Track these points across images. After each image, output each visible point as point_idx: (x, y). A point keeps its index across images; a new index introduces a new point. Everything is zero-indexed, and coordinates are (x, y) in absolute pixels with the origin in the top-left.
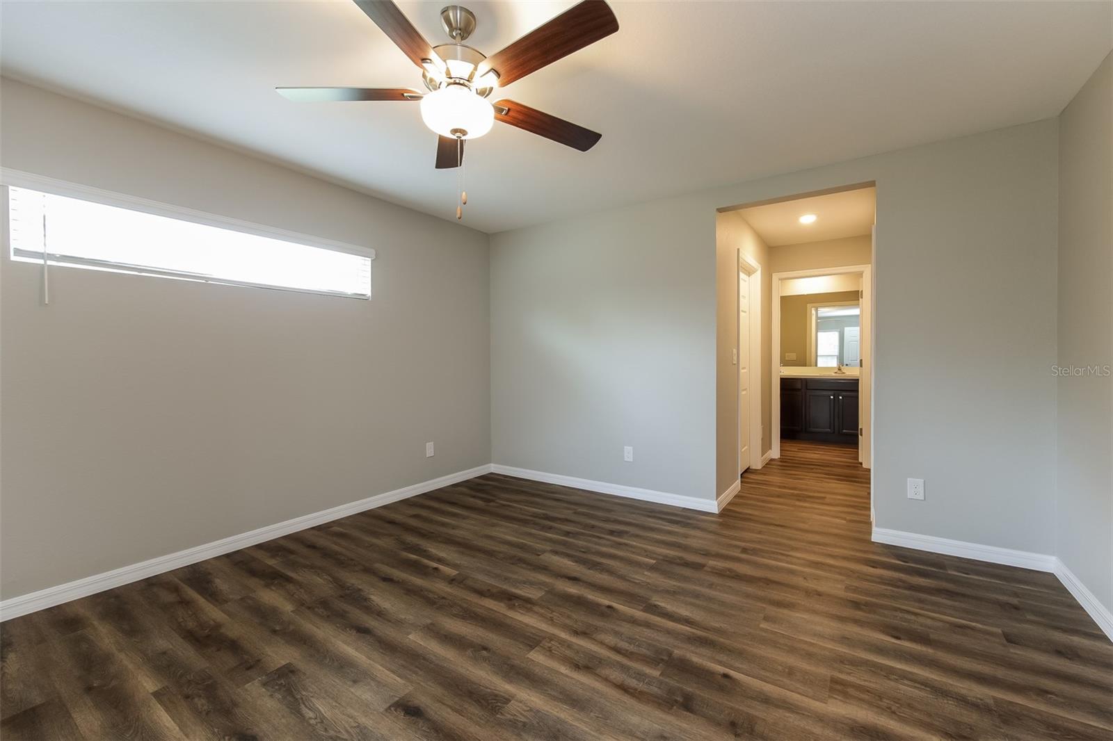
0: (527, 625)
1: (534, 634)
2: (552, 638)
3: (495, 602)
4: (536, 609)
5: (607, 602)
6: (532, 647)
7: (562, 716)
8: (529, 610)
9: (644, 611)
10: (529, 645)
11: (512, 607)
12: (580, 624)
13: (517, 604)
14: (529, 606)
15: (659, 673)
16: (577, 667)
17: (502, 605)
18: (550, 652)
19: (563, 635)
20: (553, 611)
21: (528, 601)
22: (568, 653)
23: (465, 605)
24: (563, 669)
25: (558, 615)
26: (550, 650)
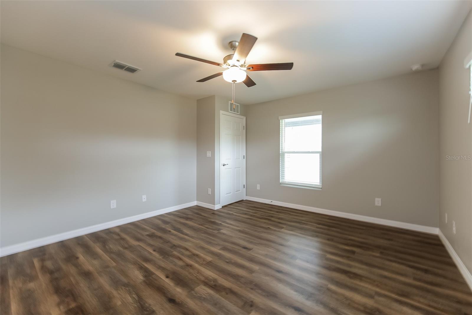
0: (210, 270)
1: (208, 266)
2: (201, 265)
3: (223, 284)
4: (203, 279)
5: (167, 280)
6: (210, 262)
7: (207, 246)
8: (206, 278)
9: (153, 274)
10: (211, 263)
11: (215, 280)
12: (187, 269)
13: (212, 282)
14: (206, 281)
15: (174, 253)
16: (197, 255)
17: (220, 282)
18: (204, 260)
19: (196, 265)
20: (196, 277)
21: (206, 284)
22: (198, 259)
23: (239, 283)
24: (202, 255)
25: (194, 274)
26: (204, 261)
